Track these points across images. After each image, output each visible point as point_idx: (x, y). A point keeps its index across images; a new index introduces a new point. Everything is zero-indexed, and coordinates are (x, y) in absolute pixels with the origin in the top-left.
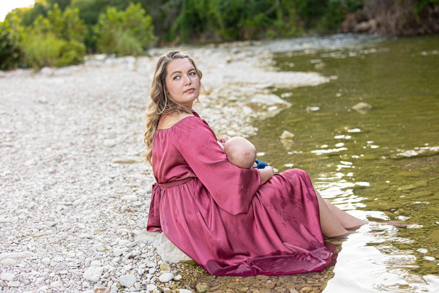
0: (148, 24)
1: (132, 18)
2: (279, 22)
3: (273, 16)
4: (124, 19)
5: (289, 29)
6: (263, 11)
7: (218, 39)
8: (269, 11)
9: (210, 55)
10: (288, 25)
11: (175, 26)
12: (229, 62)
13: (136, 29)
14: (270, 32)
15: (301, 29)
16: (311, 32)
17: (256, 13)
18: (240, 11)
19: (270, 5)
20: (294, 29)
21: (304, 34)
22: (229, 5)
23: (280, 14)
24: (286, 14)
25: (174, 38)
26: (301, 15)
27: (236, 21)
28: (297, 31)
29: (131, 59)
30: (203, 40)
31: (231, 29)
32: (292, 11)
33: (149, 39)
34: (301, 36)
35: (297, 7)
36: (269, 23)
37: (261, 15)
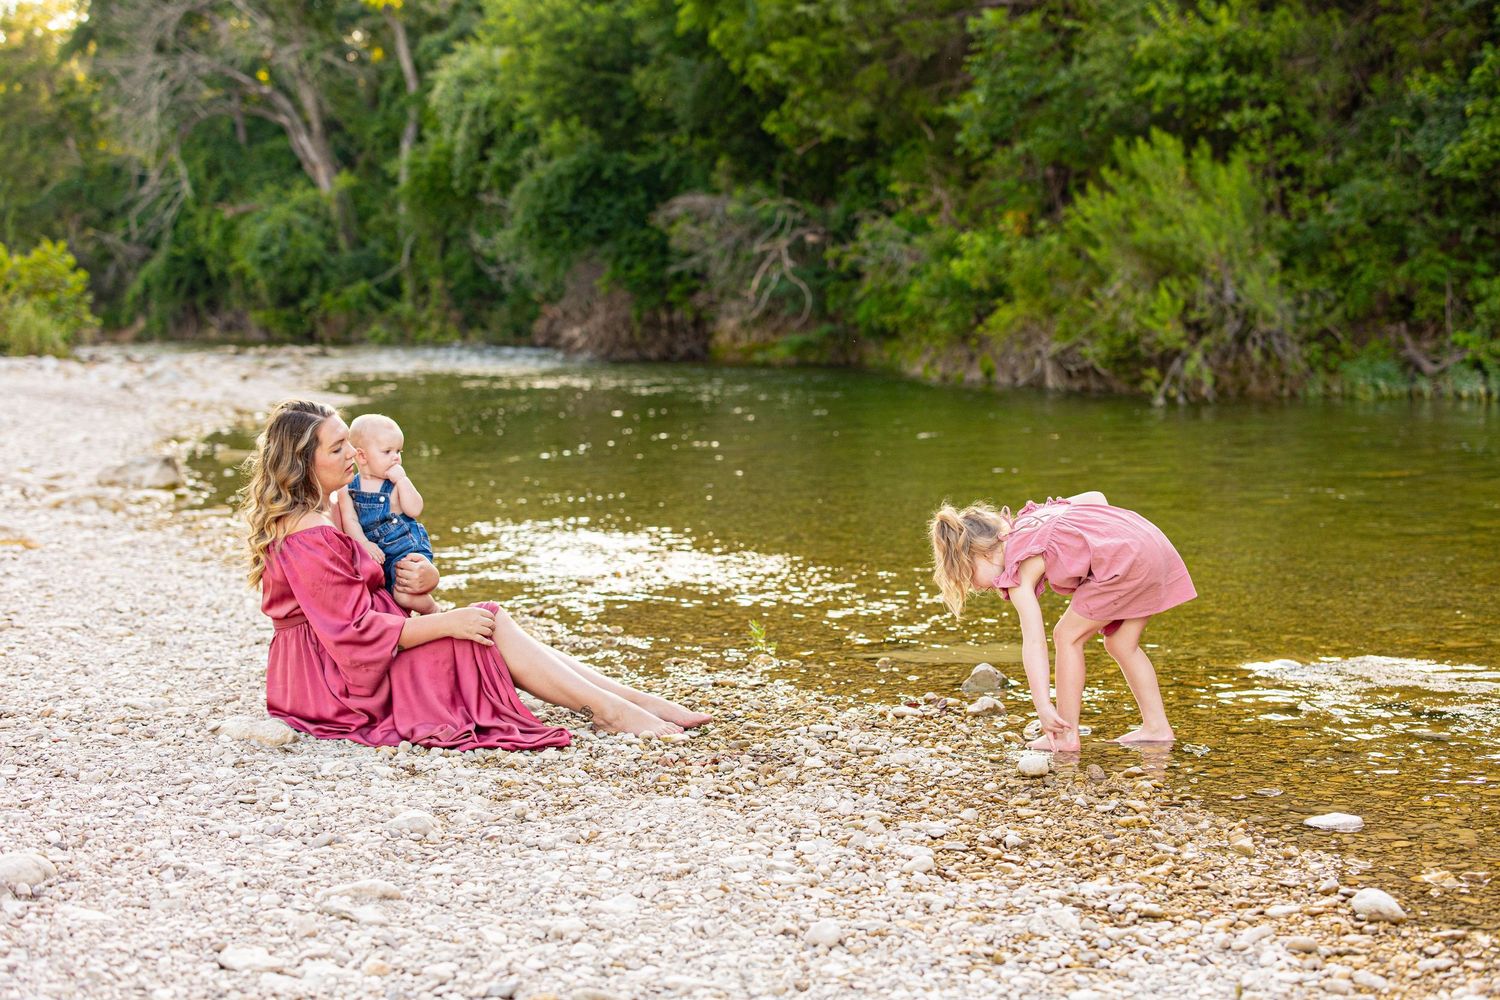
0: (80, 288)
1: (45, 272)
2: (406, 307)
3: (394, 291)
4: (26, 272)
5: (424, 326)
6: (369, 276)
7: (255, 334)
8: (386, 278)
9: (215, 367)
10: (424, 316)
11: (136, 287)
12: (245, 378)
13: (53, 297)
14: (378, 328)
15: (451, 327)
16: (475, 335)
17: (349, 283)
18: (313, 268)
19: (389, 264)
20: (435, 325)
21: (458, 342)
22: (282, 253)
23: (408, 287)
24: (424, 290)
25: (132, 320)
26: (456, 297)
27: (304, 292)
28: (443, 332)
29: (49, 362)
30: (213, 333)
31: (290, 311)
32: (436, 283)
33: (81, 321)
34: (448, 345)
35: (447, 275)
36: (379, 307)
37: (362, 285)
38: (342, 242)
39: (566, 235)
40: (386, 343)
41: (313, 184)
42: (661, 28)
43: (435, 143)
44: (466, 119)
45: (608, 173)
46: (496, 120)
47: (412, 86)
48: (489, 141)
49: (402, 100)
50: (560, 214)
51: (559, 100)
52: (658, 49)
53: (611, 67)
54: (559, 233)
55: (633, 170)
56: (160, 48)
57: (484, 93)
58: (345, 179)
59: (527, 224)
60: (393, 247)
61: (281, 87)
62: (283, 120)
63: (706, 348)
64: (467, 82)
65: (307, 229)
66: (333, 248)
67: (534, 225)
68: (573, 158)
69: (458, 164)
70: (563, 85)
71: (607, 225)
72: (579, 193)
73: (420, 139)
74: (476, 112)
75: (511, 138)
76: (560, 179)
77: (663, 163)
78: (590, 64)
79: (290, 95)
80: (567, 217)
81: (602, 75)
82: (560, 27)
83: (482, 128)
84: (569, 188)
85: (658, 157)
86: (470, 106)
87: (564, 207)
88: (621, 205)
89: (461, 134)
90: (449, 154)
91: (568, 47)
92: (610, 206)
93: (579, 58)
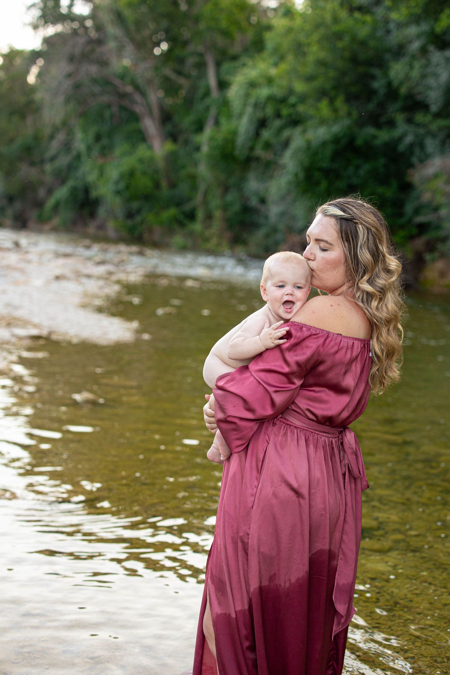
2: (197, 227)
3: (191, 216)
5: (207, 240)
6: (178, 206)
7: (112, 233)
8: (187, 207)
10: (207, 233)
11: (51, 203)
14: (178, 239)
15: (225, 243)
17: (166, 207)
18: (147, 198)
19: (189, 199)
20: (214, 241)
21: (227, 251)
23: (200, 214)
24: (209, 217)
25: (50, 219)
26: (229, 223)
27: (139, 211)
28: (219, 245)
31: (130, 223)
32: (218, 214)
34: (222, 253)
35: (225, 208)
36: (182, 224)
37: (172, 211)
38: (164, 184)
39: (324, 185)
40: (183, 249)
41: (150, 147)
42: (425, 27)
43: (226, 126)
44: (249, 110)
45: (359, 142)
46: (270, 110)
47: (215, 93)
48: (262, 124)
49: (207, 101)
50: (320, 169)
51: (328, 86)
52: (416, 45)
53: (369, 63)
54: (318, 183)
55: (378, 142)
56: (71, 59)
57: (264, 92)
58: (169, 146)
59: (296, 175)
60: (194, 188)
61: (137, 88)
62: (138, 109)
63: (416, 279)
64: (252, 85)
65: (144, 173)
66: (157, 186)
67: (301, 176)
68: (336, 129)
69: (240, 140)
70: (332, 73)
71: (355, 181)
72: (337, 155)
73: (217, 123)
74: (256, 105)
75: (278, 123)
76: (324, 144)
77: (400, 139)
78: (354, 60)
79: (143, 94)
80: (327, 173)
81: (362, 69)
82: (336, 28)
83: (260, 114)
84: (329, 151)
85: (397, 133)
86: (252, 100)
87: (325, 164)
88: (366, 167)
89: (245, 120)
90: (234, 133)
91: (340, 45)
92: (358, 167)
93: (347, 54)
